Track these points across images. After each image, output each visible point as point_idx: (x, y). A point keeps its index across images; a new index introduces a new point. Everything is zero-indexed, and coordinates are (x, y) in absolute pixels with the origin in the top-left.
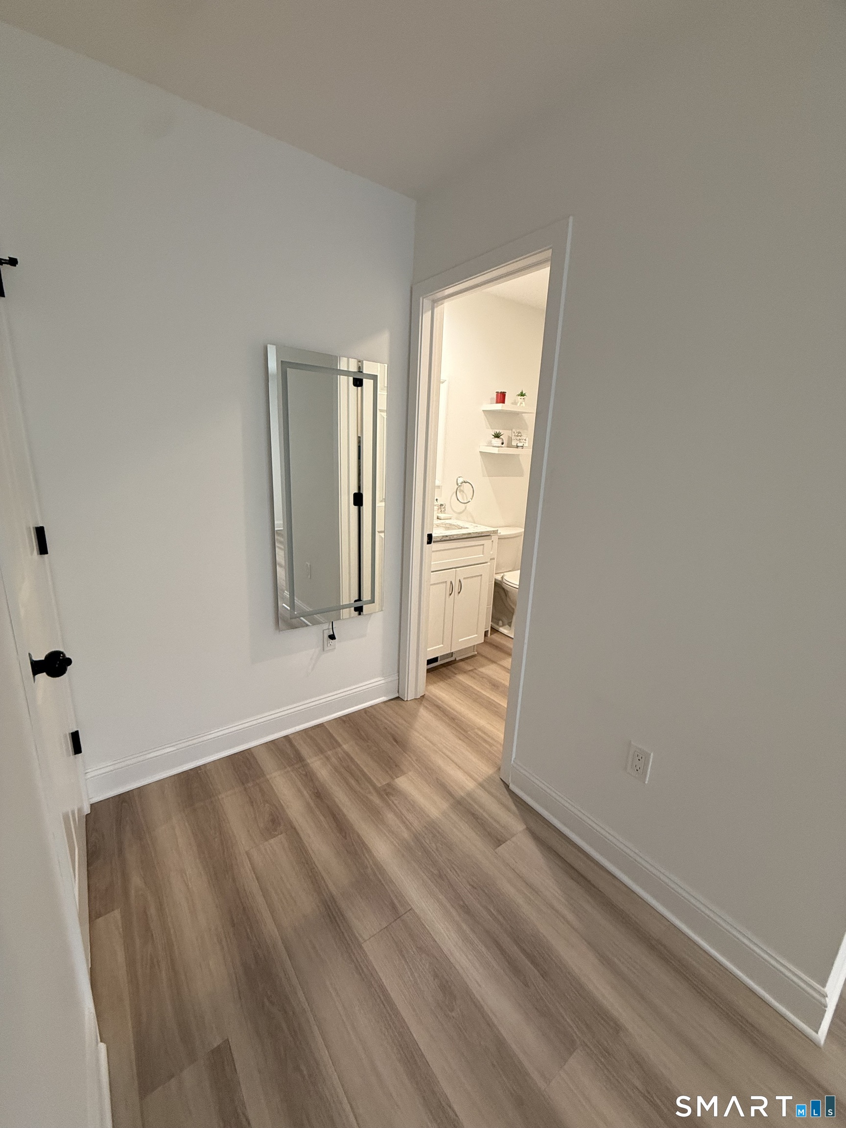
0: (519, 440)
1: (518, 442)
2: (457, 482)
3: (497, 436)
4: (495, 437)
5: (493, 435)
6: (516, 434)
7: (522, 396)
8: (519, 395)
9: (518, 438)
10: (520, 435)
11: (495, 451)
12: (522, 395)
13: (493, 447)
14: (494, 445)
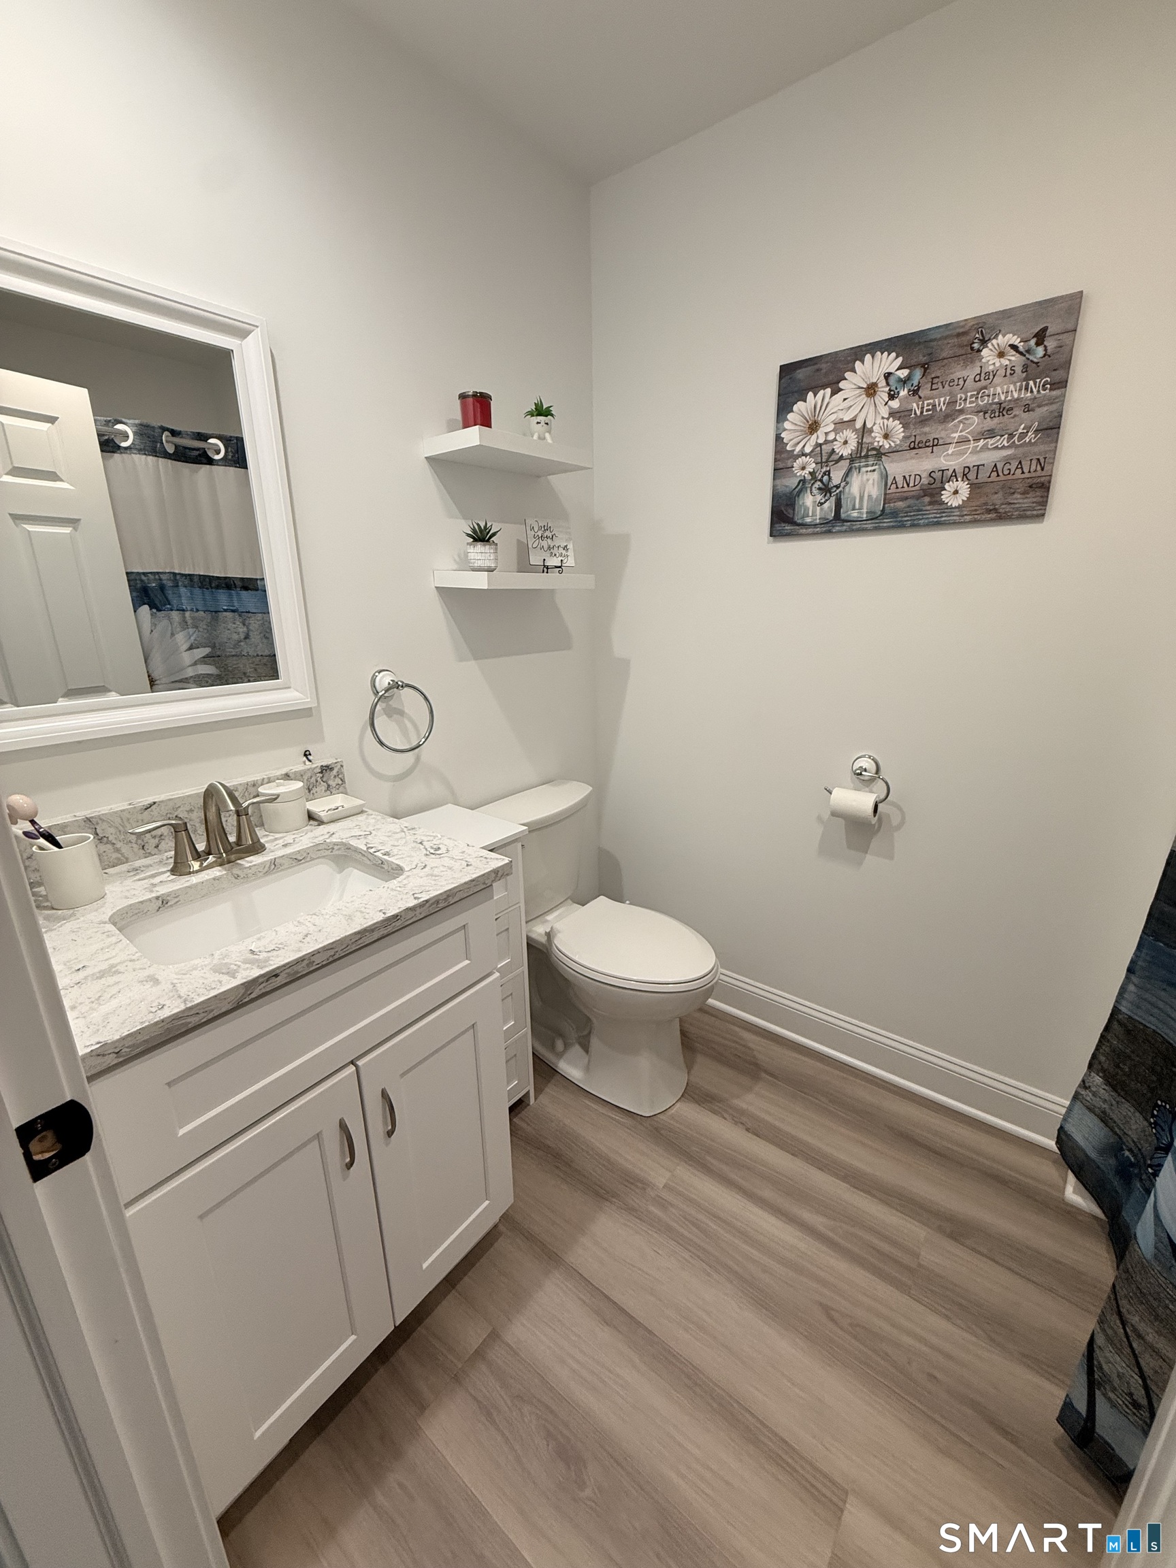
0: (549, 548)
1: (546, 555)
2: (374, 686)
3: (481, 536)
4: (475, 540)
5: (468, 535)
6: (540, 534)
7: (539, 415)
8: (531, 414)
9: (545, 543)
10: (548, 533)
11: (480, 581)
12: (541, 411)
13: (474, 570)
14: (478, 564)
